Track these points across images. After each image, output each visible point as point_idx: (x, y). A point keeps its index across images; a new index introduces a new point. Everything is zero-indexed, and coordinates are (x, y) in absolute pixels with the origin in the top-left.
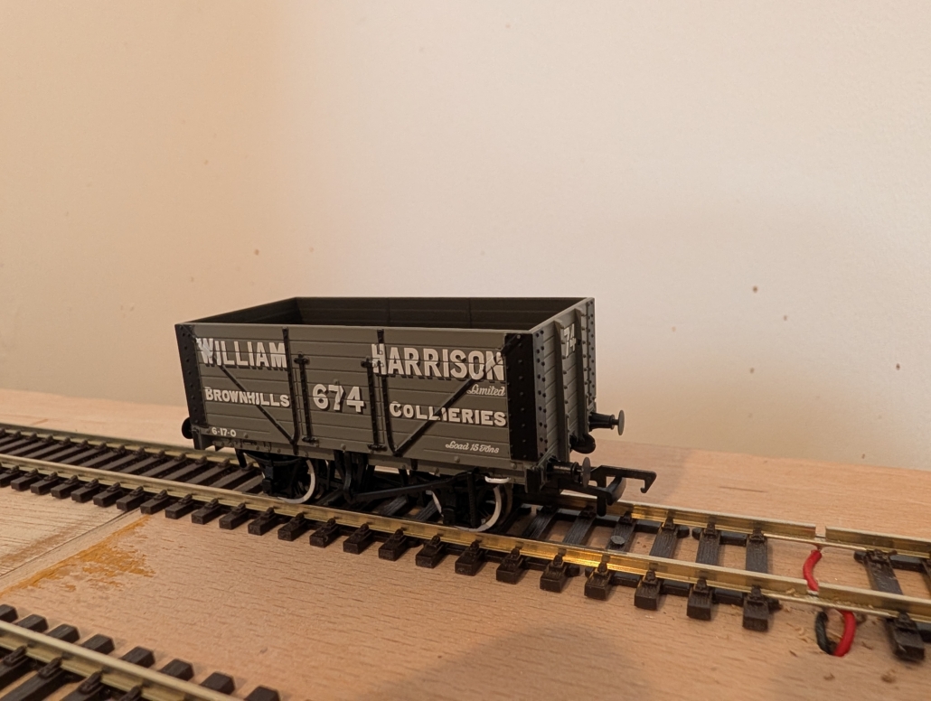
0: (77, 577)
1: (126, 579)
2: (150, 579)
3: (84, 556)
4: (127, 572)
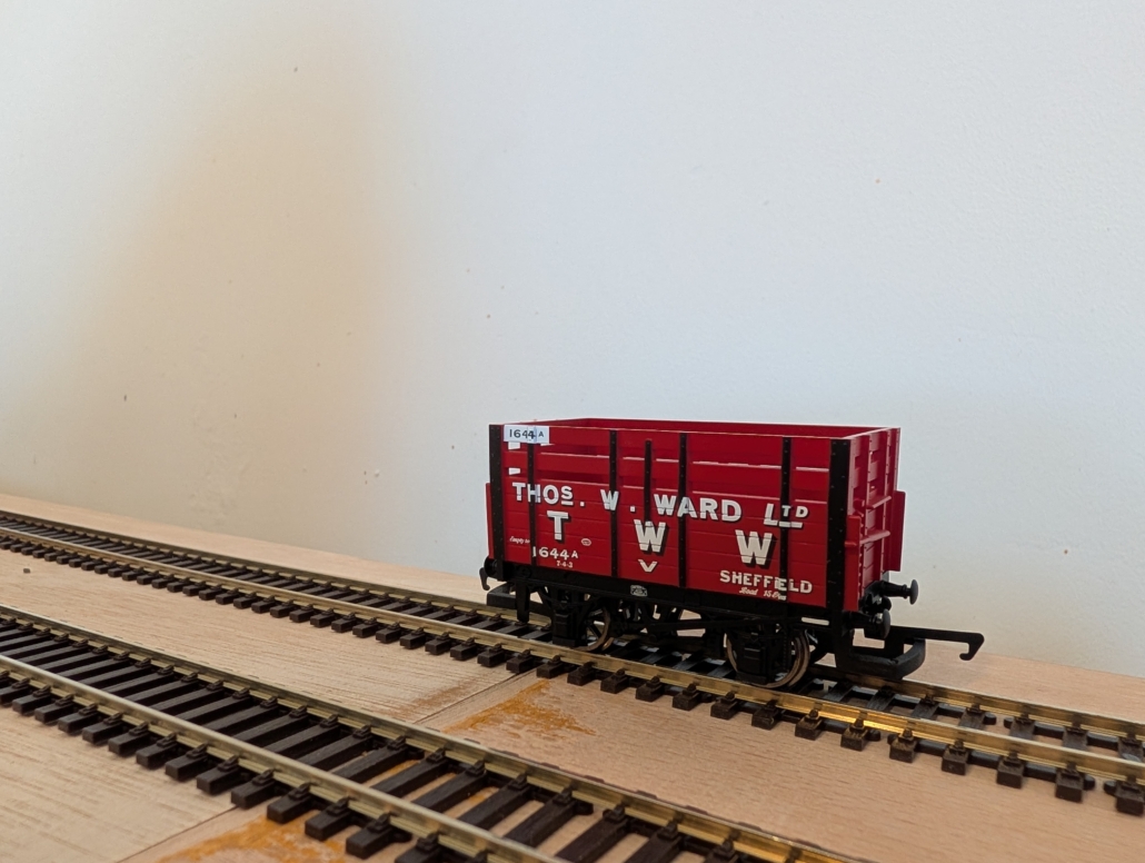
0: (512, 726)
1: (566, 734)
3: (507, 708)
4: (564, 728)
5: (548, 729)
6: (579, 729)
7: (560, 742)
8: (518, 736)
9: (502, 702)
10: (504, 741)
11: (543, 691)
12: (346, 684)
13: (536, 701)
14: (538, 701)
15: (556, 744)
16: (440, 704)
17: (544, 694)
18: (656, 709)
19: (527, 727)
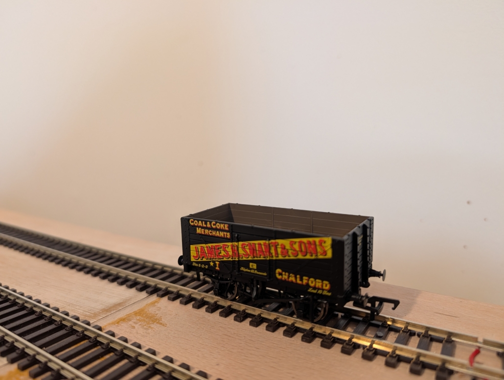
0: (134, 323)
1: (155, 326)
2: (166, 328)
3: (136, 313)
4: (155, 323)
5: (148, 324)
6: (161, 324)
7: (150, 331)
8: (134, 327)
9: (136, 310)
10: (128, 330)
11: (156, 304)
13: (150, 310)
14: (152, 310)
15: (148, 331)
16: (111, 311)
17: (155, 306)
18: (198, 313)
19: (140, 323)
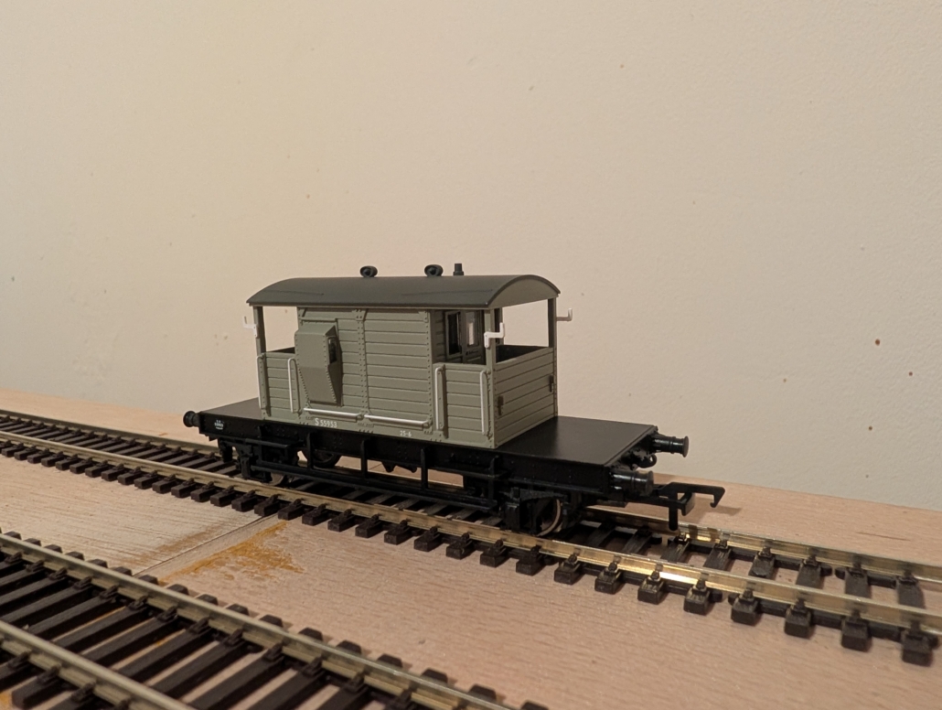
0: (232, 568)
2: (301, 575)
3: (235, 551)
4: (277, 568)
5: (263, 569)
6: (291, 568)
7: (267, 582)
8: (231, 577)
9: (235, 544)
10: (218, 583)
11: (277, 532)
12: (105, 534)
13: (265, 543)
14: (268, 544)
15: (262, 584)
16: (180, 549)
17: (276, 535)
18: (369, 544)
19: (244, 569)
